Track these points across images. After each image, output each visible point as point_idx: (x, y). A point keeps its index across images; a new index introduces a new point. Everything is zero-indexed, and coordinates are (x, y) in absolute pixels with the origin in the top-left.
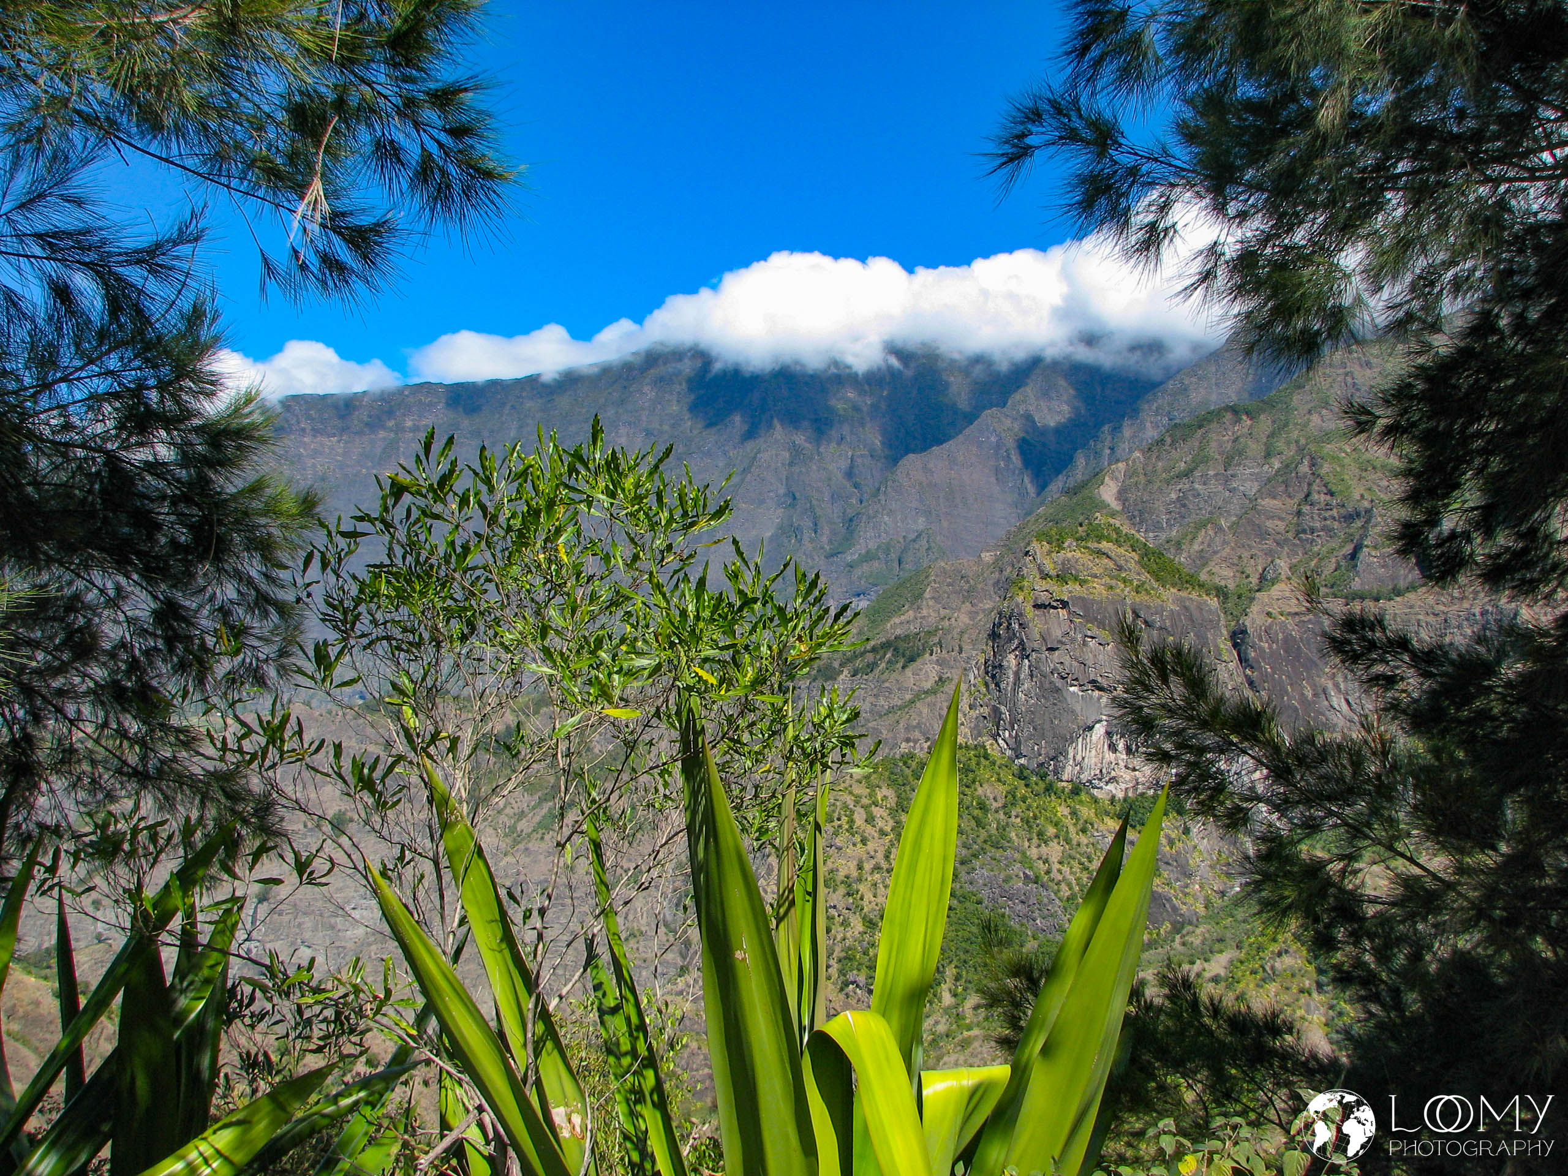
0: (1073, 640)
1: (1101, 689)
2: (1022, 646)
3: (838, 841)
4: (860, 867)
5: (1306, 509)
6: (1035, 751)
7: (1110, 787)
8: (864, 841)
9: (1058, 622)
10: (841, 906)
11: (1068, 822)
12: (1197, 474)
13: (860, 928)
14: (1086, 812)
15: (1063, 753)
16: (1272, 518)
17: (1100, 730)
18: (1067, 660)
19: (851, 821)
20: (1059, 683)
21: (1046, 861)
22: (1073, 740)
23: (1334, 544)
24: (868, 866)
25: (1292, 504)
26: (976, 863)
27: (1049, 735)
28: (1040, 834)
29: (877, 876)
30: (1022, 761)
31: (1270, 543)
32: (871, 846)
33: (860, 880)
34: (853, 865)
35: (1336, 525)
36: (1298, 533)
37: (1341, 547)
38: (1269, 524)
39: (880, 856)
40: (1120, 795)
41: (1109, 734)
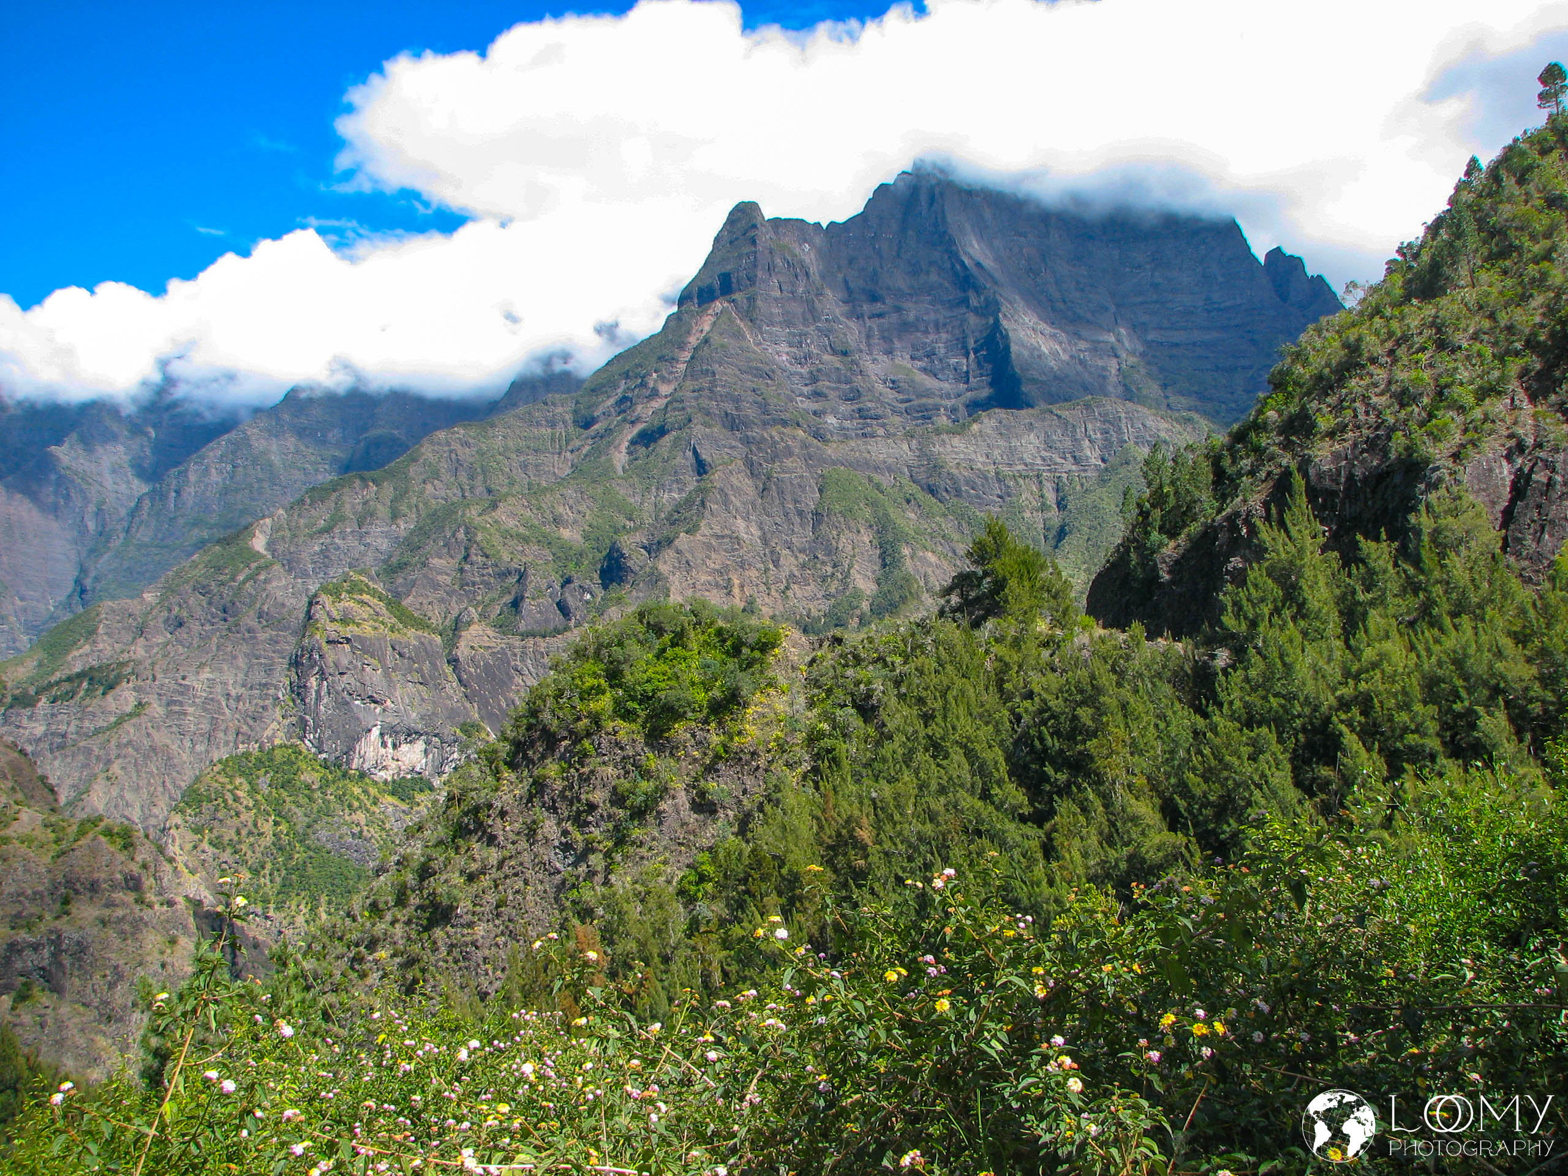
0: (356, 667)
1: (375, 702)
2: (322, 672)
3: (220, 815)
4: (238, 833)
5: (467, 567)
6: (333, 748)
7: (382, 773)
8: (238, 814)
9: (344, 655)
10: (230, 861)
11: (362, 797)
12: (336, 530)
13: (249, 875)
14: (373, 791)
15: (353, 749)
16: (441, 574)
17: (376, 732)
18: (352, 681)
19: (225, 801)
20: (348, 698)
21: (358, 825)
22: (359, 740)
23: (494, 594)
24: (244, 832)
25: (454, 563)
26: (317, 827)
27: (342, 736)
28: (350, 806)
29: (252, 839)
30: (324, 755)
31: (442, 593)
32: (243, 817)
33: (240, 842)
34: (233, 832)
35: (492, 580)
36: (462, 587)
37: (500, 597)
38: (440, 578)
39: (250, 824)
40: (390, 779)
41: (382, 735)
